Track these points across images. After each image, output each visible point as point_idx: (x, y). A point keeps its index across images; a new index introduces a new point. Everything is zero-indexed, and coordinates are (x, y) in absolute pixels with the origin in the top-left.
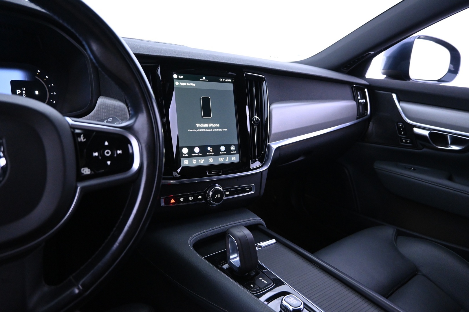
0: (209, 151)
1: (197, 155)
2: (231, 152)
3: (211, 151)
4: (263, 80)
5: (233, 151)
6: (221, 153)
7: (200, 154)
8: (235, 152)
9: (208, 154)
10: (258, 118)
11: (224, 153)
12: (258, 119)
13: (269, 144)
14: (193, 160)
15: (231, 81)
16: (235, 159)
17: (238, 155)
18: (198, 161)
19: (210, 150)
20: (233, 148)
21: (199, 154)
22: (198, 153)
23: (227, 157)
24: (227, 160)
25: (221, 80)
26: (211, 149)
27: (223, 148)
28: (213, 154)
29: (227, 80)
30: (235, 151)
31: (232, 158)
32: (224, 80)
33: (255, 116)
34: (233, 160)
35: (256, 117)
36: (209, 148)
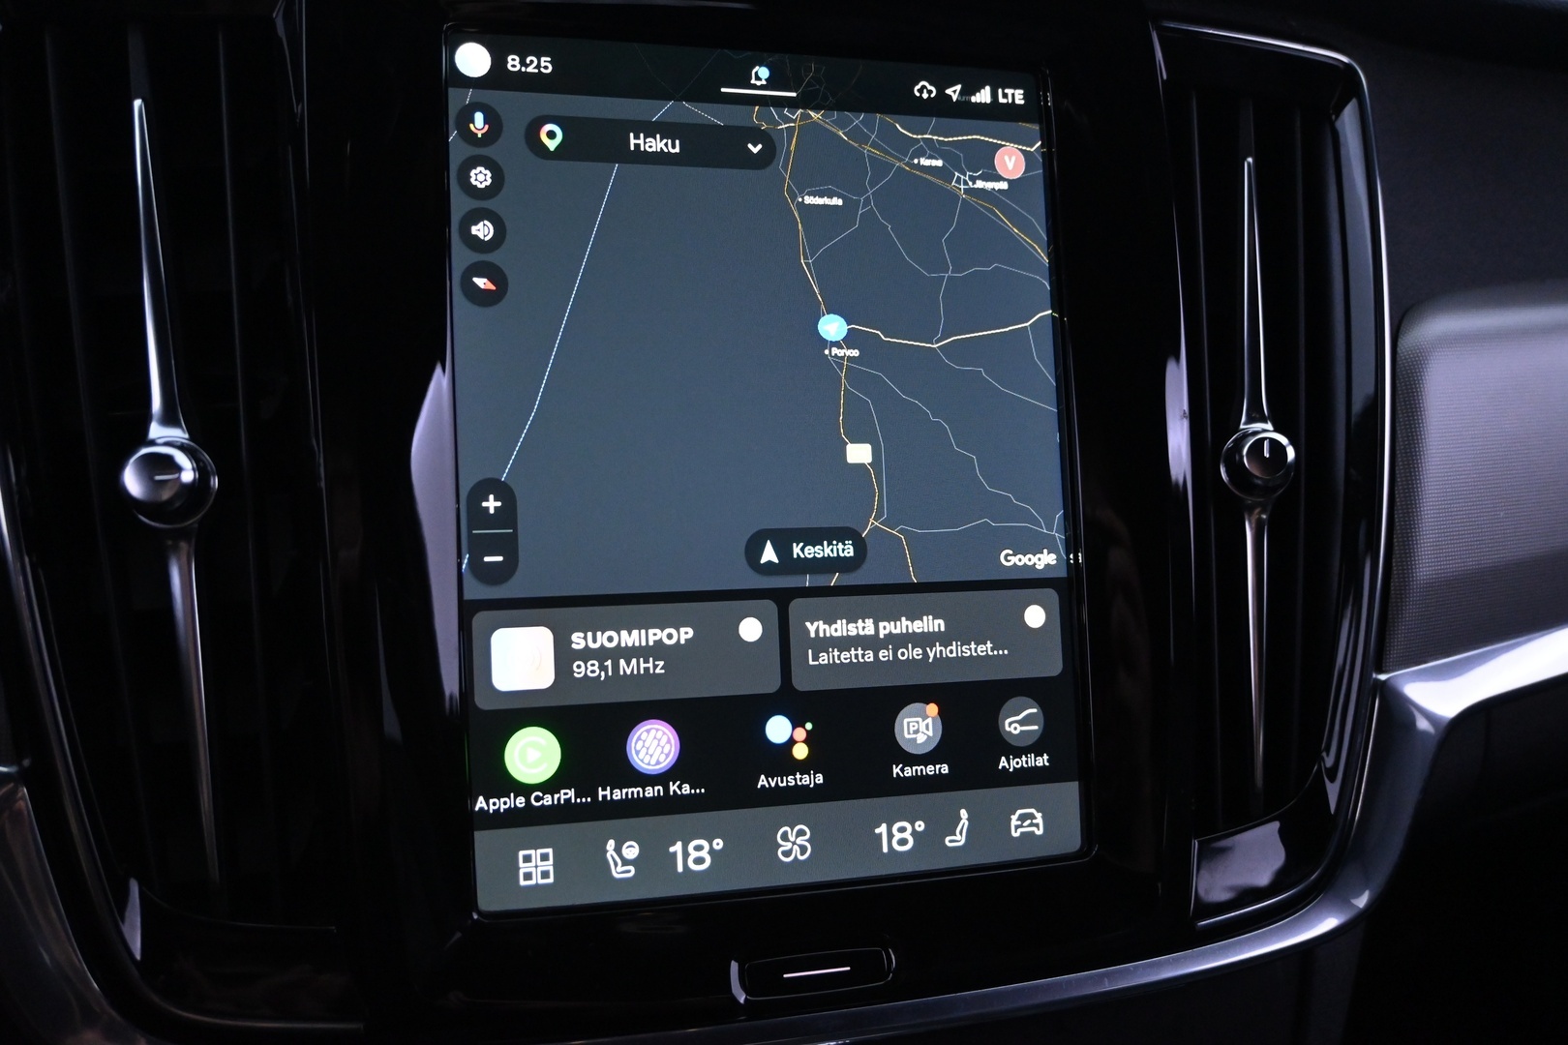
0: (780, 758)
1: (650, 792)
2: (1003, 763)
3: (801, 752)
4: (1339, 85)
5: (1018, 752)
6: (896, 770)
7: (686, 789)
8: (1042, 761)
9: (763, 781)
10: (1283, 440)
11: (930, 770)
12: (1277, 449)
13: (1383, 677)
14: (611, 844)
15: (1019, 100)
16: (1040, 832)
17: (1070, 791)
18: (654, 859)
19: (792, 742)
20: (1022, 723)
21: (673, 788)
22: (662, 779)
23: (964, 813)
24: (957, 839)
25: (924, 89)
26: (800, 734)
27: (919, 727)
28: (820, 779)
29: (983, 96)
30: (1039, 754)
31: (1014, 821)
32: (954, 92)
33: (1250, 420)
34: (1016, 834)
35: (1266, 430)
36: (778, 729)
